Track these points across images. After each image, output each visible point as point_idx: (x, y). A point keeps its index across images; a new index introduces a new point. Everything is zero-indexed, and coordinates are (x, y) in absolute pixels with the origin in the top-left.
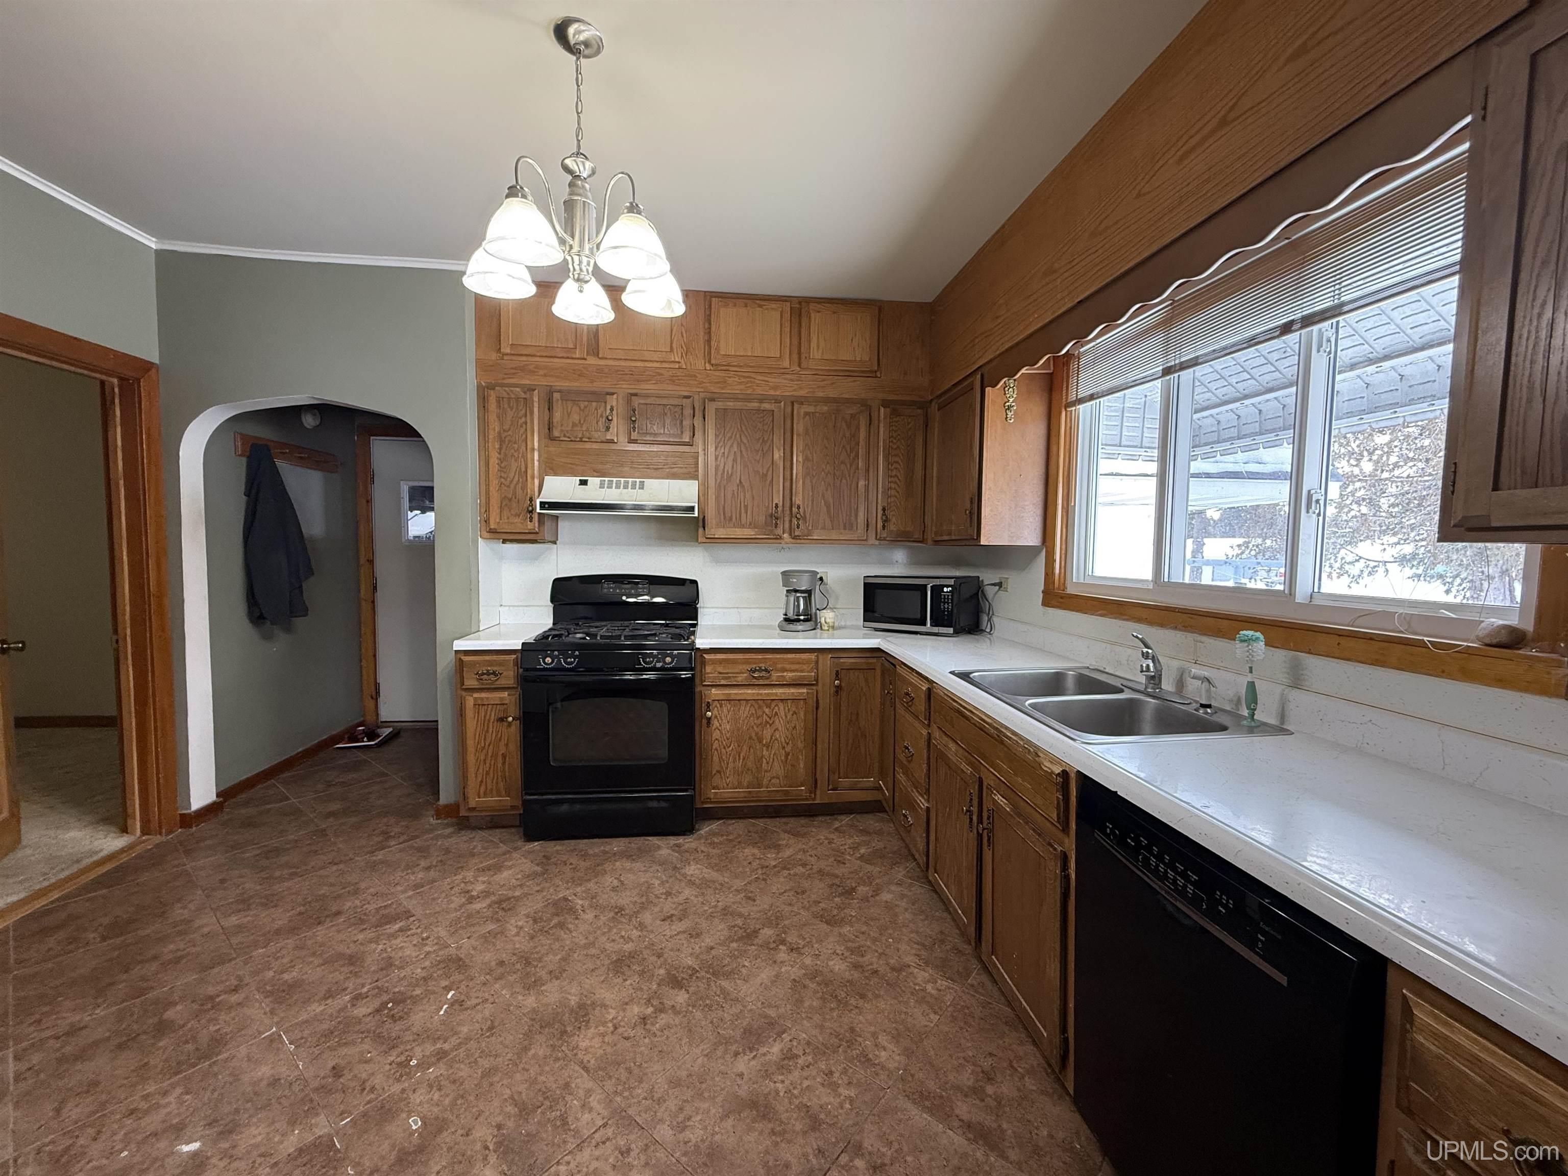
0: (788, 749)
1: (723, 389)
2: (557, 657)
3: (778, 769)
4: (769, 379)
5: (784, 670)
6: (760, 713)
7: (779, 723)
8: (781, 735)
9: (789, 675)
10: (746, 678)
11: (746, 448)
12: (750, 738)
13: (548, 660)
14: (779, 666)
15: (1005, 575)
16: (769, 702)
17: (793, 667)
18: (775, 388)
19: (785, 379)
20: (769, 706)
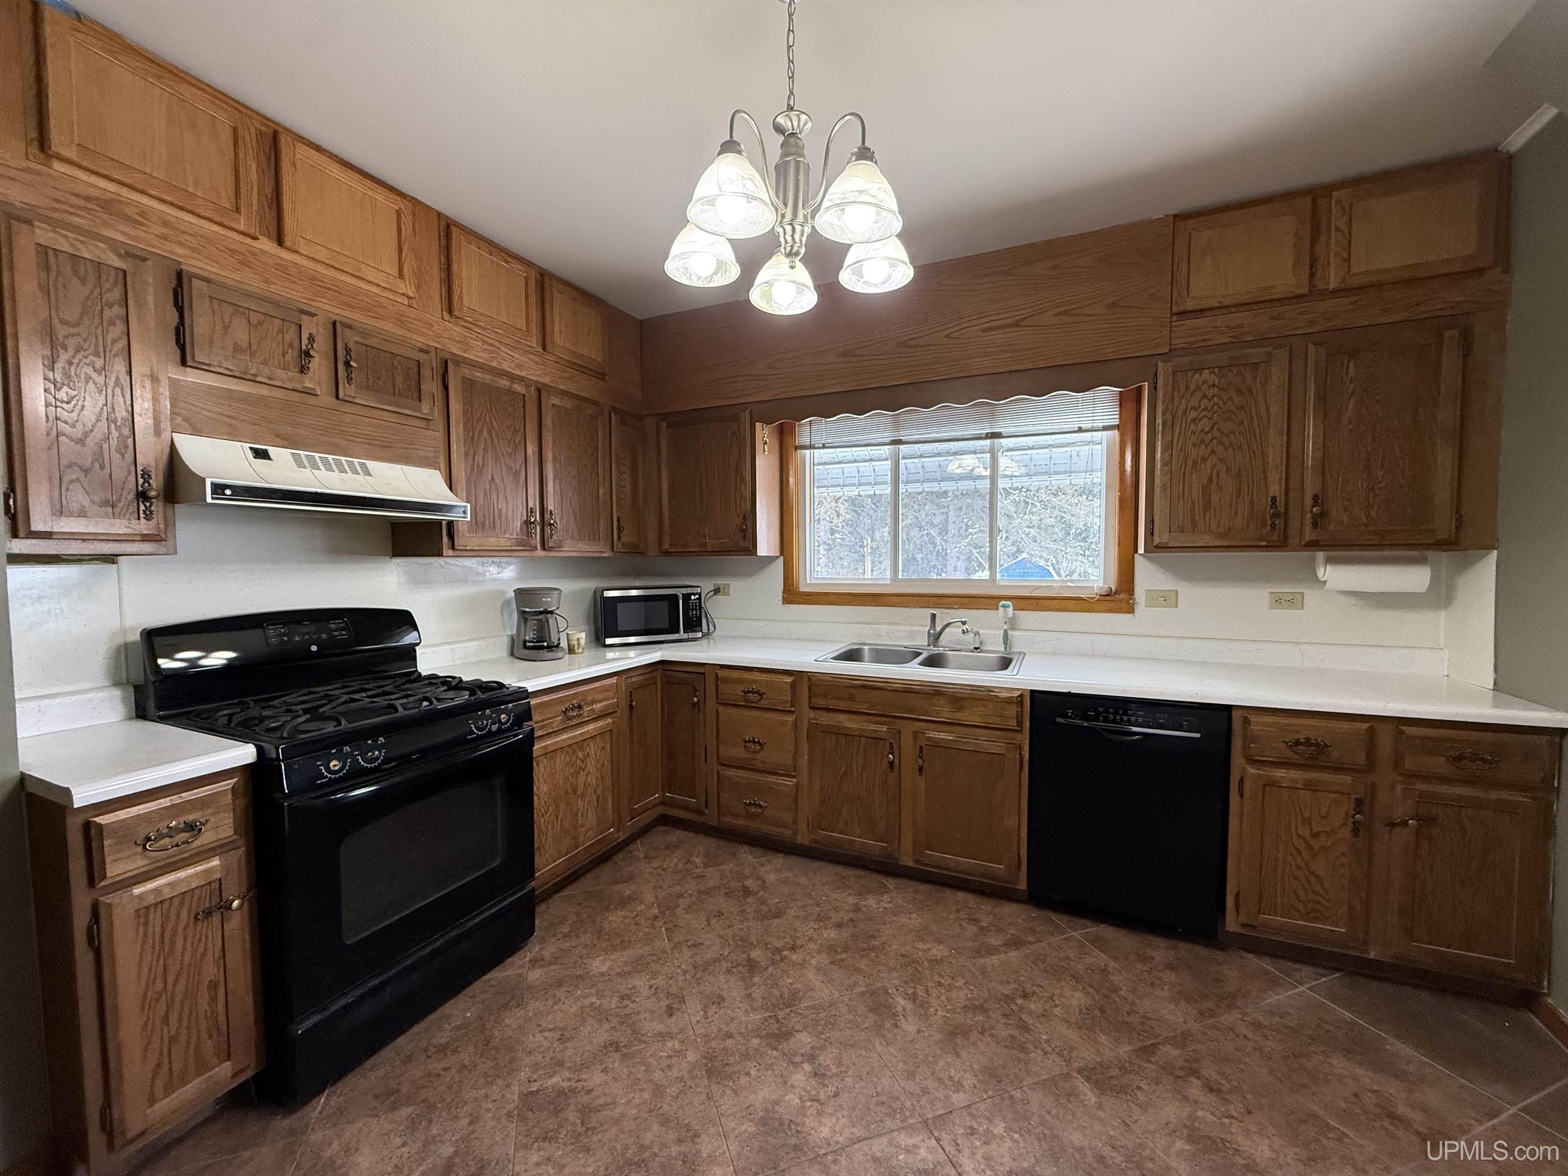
0: (599, 792)
1: (465, 351)
2: (350, 755)
3: (592, 819)
4: (516, 356)
5: (594, 702)
6: (574, 759)
7: (591, 766)
8: (592, 780)
9: (597, 706)
10: (563, 721)
11: (497, 436)
12: (567, 792)
13: (334, 764)
14: (589, 698)
15: (721, 582)
16: (580, 744)
17: (601, 696)
18: (519, 367)
19: (531, 359)
20: (581, 749)
